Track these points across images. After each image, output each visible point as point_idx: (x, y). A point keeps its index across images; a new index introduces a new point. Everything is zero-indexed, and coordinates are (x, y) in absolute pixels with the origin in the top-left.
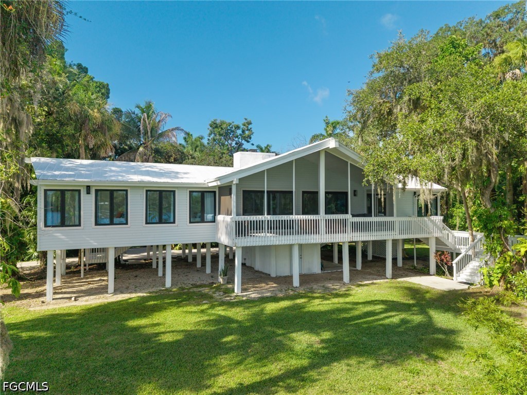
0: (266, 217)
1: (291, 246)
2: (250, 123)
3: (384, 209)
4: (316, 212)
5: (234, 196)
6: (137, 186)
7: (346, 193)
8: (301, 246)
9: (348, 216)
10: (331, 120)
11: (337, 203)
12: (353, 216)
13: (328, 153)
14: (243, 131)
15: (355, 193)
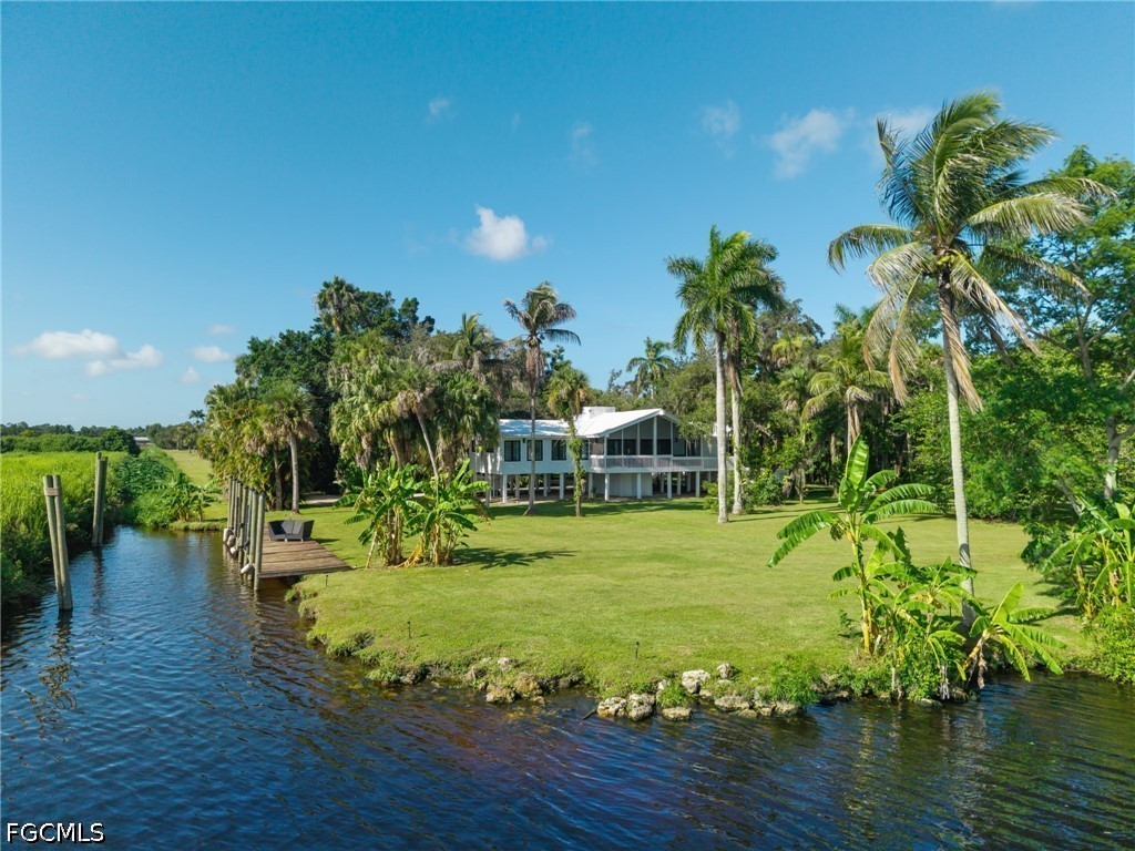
0: (623, 456)
1: (634, 475)
2: (562, 351)
3: (694, 452)
4: (651, 453)
5: (605, 444)
6: (548, 438)
7: (670, 440)
8: (642, 474)
9: (671, 456)
10: (653, 342)
11: (664, 448)
12: (675, 456)
13: (658, 417)
14: (554, 360)
15: (676, 440)
